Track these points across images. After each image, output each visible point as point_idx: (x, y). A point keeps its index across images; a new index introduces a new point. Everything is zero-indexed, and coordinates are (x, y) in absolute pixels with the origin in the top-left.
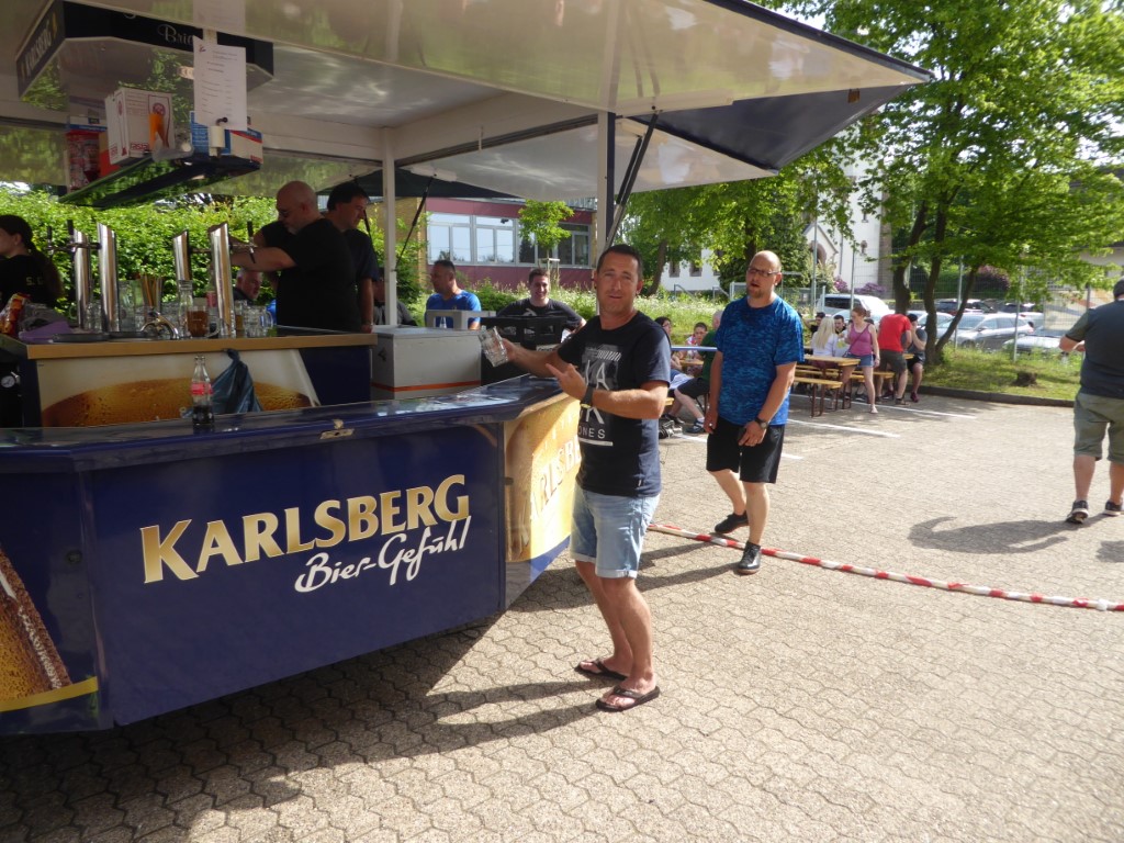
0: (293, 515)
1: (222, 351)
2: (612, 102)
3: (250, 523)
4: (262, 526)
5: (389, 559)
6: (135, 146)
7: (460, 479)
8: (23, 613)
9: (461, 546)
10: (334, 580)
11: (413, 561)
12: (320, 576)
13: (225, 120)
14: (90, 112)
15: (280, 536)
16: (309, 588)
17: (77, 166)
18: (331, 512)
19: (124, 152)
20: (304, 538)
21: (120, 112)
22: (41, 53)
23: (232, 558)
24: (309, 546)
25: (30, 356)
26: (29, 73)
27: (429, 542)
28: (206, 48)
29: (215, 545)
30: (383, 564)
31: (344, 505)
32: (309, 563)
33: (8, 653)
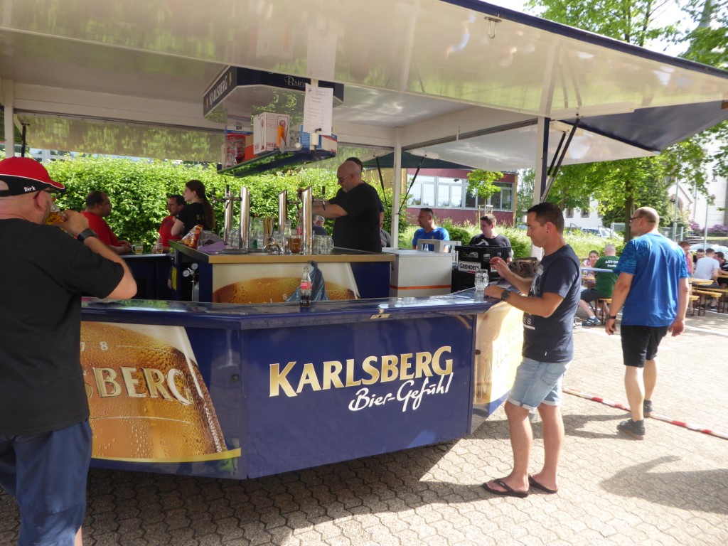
0: (350, 363)
1: (308, 262)
2: (548, 111)
3: (327, 366)
4: (333, 369)
5: (403, 395)
6: (269, 145)
7: (448, 349)
8: (206, 407)
9: (446, 391)
10: (370, 405)
11: (417, 398)
12: (363, 402)
13: (320, 130)
14: (238, 123)
15: (343, 376)
16: (356, 409)
17: (230, 154)
18: (372, 363)
19: (263, 148)
20: (356, 378)
21: (262, 126)
22: (220, 93)
23: (316, 387)
24: (358, 383)
25: (210, 262)
26: (211, 103)
27: (427, 387)
28: (312, 90)
29: (307, 378)
30: (399, 398)
31: (380, 360)
32: (357, 394)
33: (197, 428)
